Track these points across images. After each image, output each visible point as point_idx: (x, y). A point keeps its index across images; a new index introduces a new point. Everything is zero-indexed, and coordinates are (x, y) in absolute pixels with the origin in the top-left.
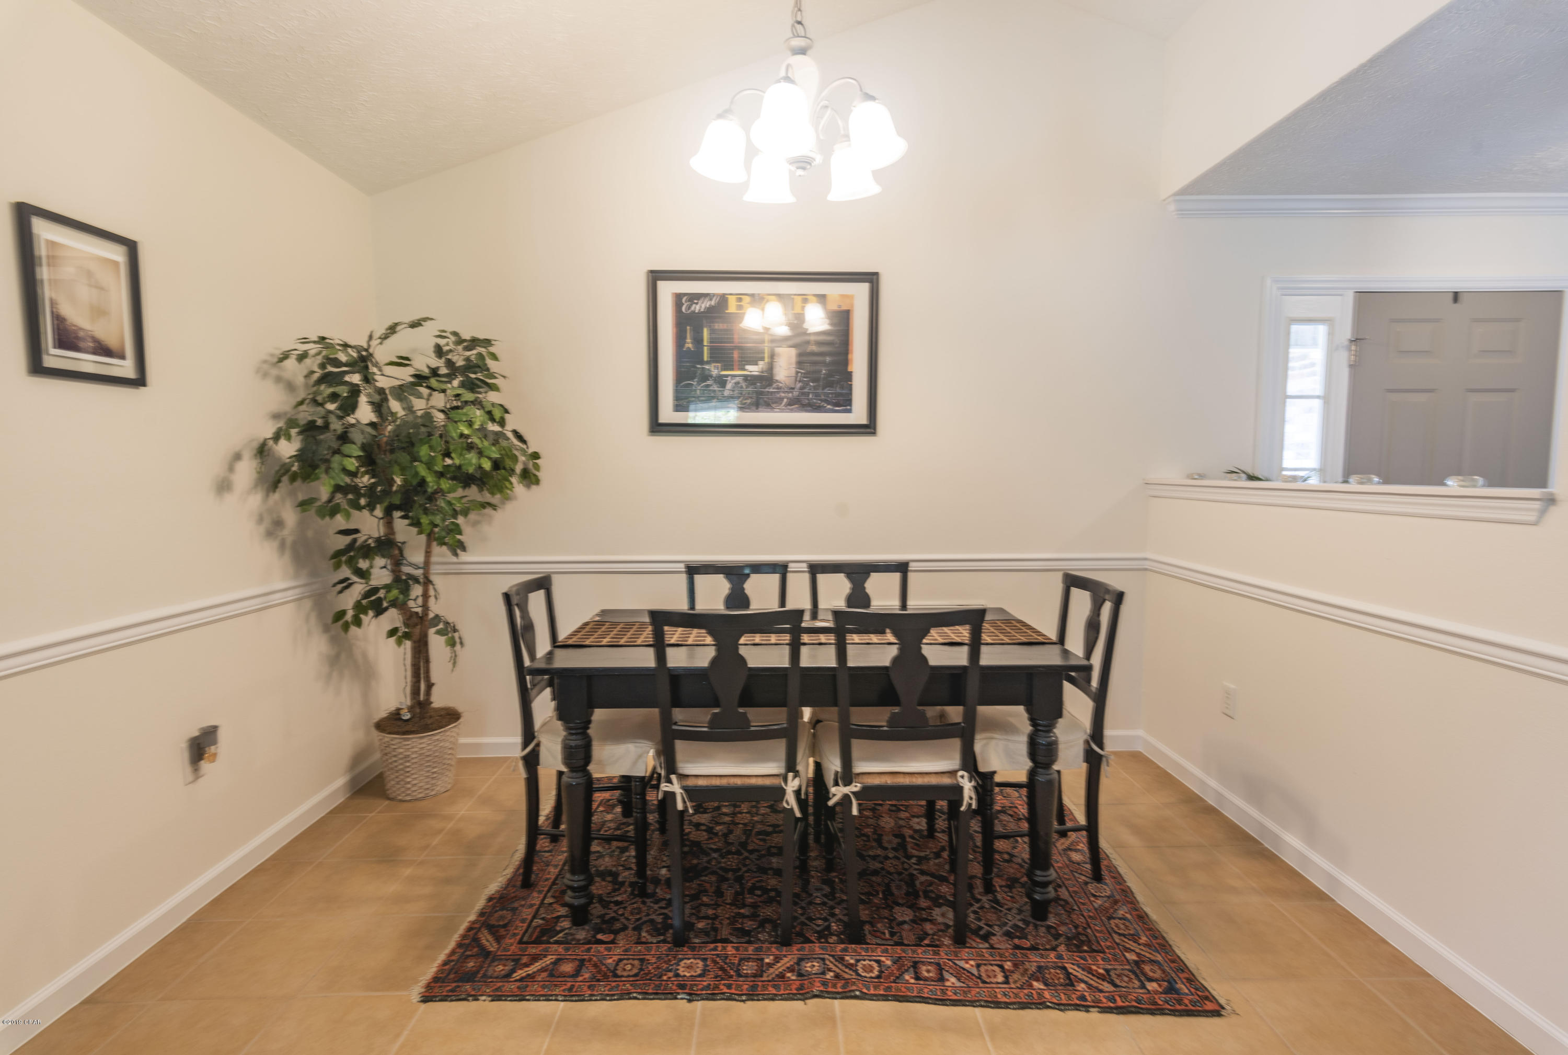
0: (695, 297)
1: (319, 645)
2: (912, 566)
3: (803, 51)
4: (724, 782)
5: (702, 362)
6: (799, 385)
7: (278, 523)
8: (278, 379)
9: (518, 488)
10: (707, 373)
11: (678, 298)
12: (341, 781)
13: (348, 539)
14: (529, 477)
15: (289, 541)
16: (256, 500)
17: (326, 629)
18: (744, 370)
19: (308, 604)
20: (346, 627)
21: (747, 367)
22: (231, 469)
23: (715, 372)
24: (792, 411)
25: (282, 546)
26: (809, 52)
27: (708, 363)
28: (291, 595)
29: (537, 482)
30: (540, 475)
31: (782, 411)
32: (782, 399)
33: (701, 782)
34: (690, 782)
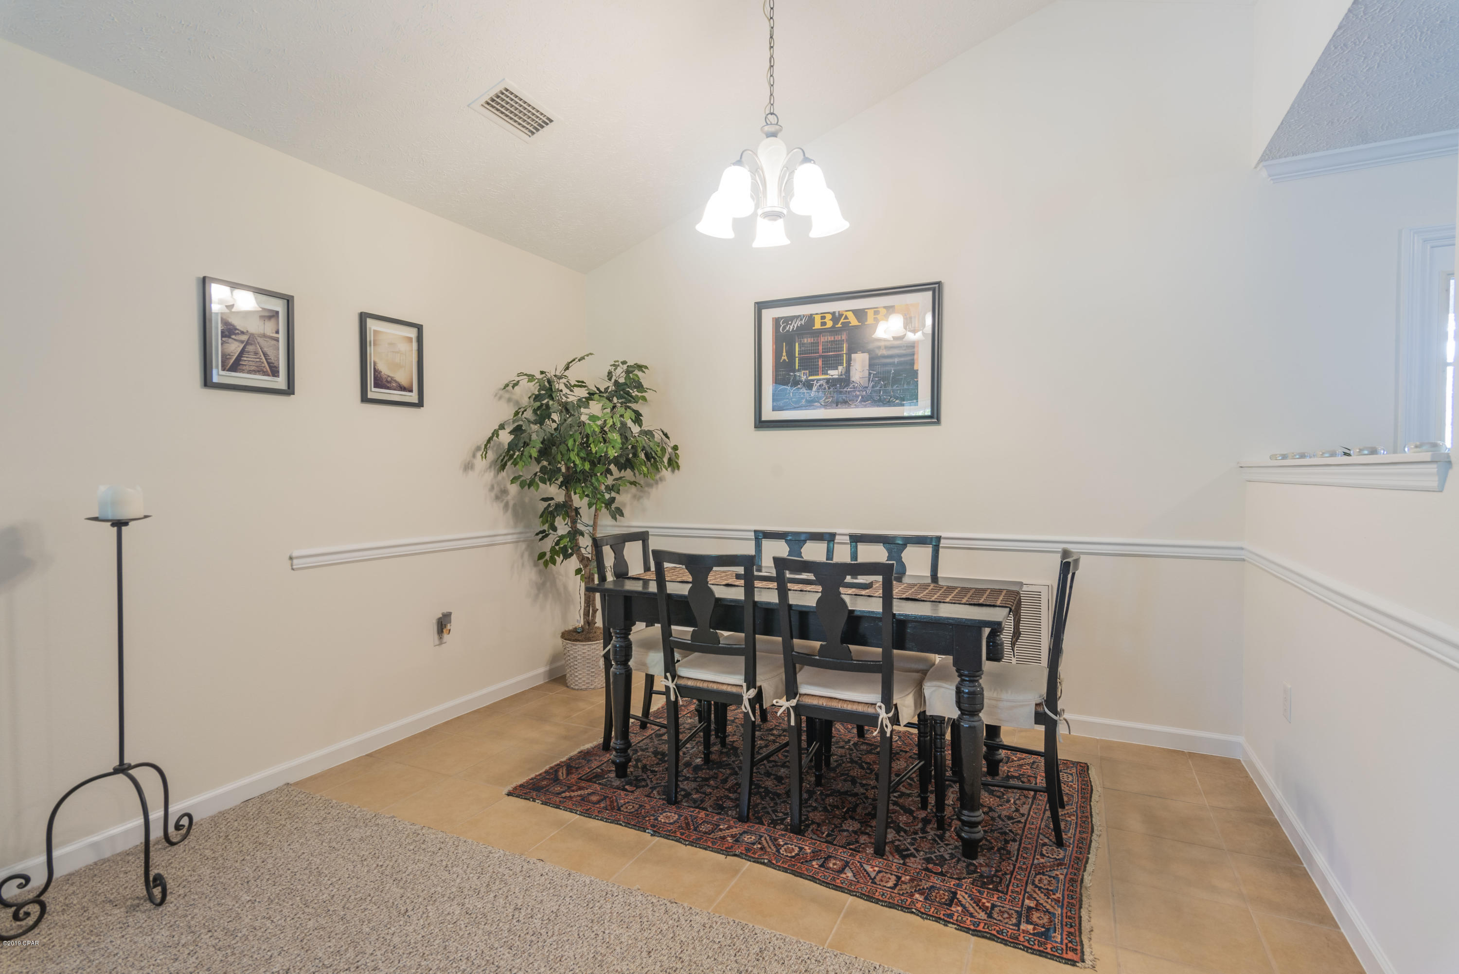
0: (788, 320)
1: (530, 574)
2: (943, 543)
3: (774, 135)
4: (705, 685)
5: (794, 371)
6: (871, 384)
7: (504, 492)
8: (509, 400)
9: (666, 473)
10: (798, 378)
11: (777, 321)
12: (542, 669)
13: (545, 504)
14: (673, 464)
15: (511, 504)
16: (490, 476)
17: (536, 565)
18: (827, 374)
19: (523, 546)
20: (546, 564)
21: (829, 372)
22: (474, 456)
23: (804, 378)
24: (865, 406)
25: (506, 506)
26: (779, 135)
27: (799, 370)
28: (510, 538)
29: (678, 467)
30: (680, 462)
31: (857, 407)
32: (857, 396)
33: (690, 683)
34: (682, 682)
